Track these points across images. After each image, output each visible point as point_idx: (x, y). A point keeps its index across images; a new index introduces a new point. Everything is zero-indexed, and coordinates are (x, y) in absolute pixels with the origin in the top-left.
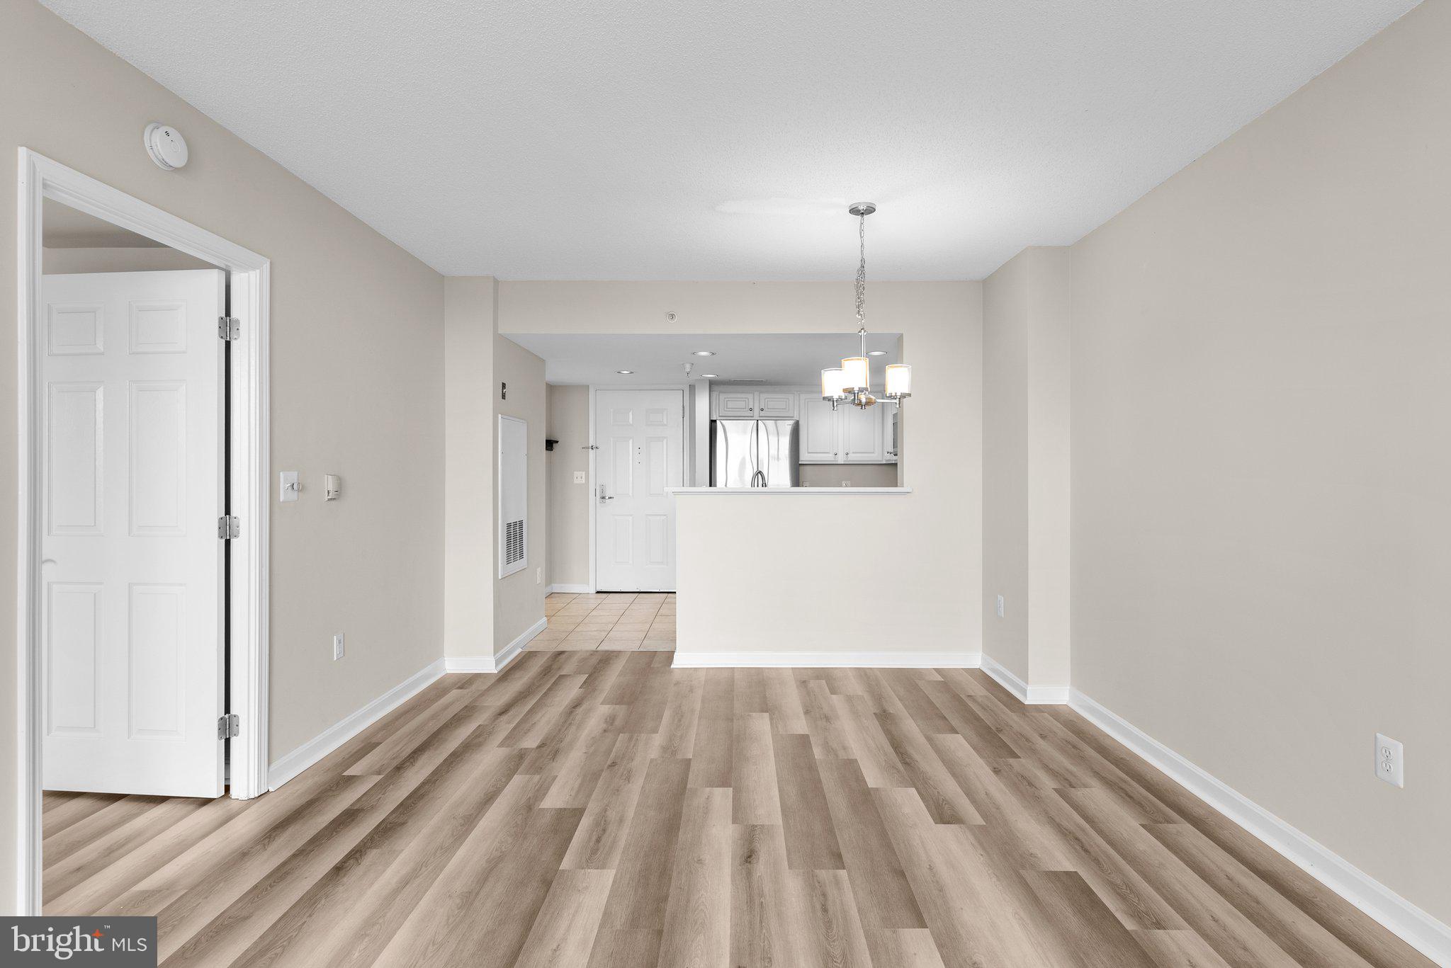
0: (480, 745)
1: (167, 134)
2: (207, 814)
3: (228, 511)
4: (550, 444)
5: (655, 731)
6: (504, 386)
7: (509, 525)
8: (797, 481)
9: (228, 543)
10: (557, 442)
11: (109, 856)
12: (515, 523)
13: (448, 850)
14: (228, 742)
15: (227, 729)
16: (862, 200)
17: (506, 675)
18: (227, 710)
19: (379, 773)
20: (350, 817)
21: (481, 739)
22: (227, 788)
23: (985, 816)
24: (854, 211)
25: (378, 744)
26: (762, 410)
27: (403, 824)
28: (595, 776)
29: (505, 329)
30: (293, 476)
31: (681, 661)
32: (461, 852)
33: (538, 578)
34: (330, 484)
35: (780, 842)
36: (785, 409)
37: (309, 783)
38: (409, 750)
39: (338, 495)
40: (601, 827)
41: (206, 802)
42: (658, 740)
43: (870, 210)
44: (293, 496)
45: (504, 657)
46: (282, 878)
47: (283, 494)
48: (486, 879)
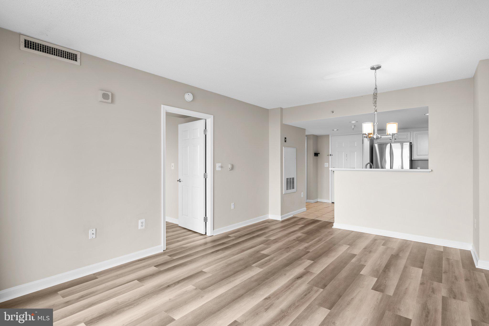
0: (261, 236)
1: (188, 94)
2: (202, 237)
3: (206, 172)
4: (316, 154)
5: (307, 243)
6: (285, 138)
7: (287, 179)
8: (411, 167)
9: (206, 179)
10: (319, 154)
11: (183, 240)
12: (290, 179)
13: (234, 255)
14: (206, 223)
15: (206, 220)
16: (375, 64)
17: (283, 222)
18: (206, 216)
19: (235, 237)
20: (223, 244)
21: (262, 235)
22: (206, 233)
23: (395, 294)
24: (373, 68)
25: (240, 231)
26: (395, 139)
27: (230, 248)
28: (281, 249)
29: (285, 122)
30: (220, 164)
31: (336, 226)
32: (236, 256)
33: (302, 195)
34: (230, 166)
35: (312, 277)
36: (406, 138)
37: (221, 236)
38: (245, 234)
39: (232, 168)
40: (269, 260)
41: (202, 235)
42: (306, 245)
43: (379, 67)
44: (220, 169)
45: (285, 217)
46: (204, 251)
47: (218, 169)
48: (235, 263)
